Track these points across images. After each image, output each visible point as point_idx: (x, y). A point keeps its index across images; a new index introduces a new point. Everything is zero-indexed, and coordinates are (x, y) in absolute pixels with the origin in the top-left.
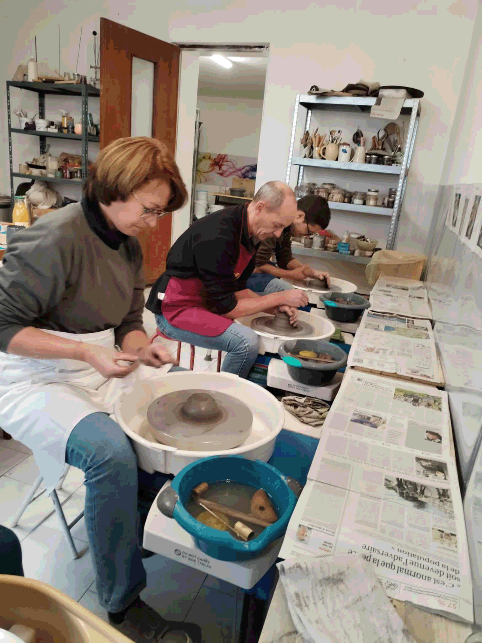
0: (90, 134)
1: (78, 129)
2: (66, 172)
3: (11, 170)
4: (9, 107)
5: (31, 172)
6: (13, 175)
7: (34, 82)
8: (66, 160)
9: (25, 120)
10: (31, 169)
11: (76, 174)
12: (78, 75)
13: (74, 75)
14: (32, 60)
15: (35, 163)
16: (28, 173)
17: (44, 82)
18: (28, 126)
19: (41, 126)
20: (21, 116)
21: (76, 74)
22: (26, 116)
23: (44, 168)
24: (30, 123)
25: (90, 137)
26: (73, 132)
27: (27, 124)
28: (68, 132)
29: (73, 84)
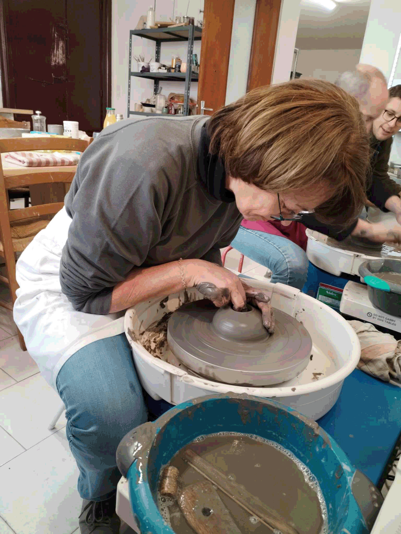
0: (193, 72)
1: (184, 68)
2: (171, 109)
3: (129, 109)
4: (130, 54)
5: (144, 110)
6: (129, 113)
7: (152, 29)
8: (172, 98)
9: (142, 64)
10: (143, 107)
11: (179, 111)
12: (187, 17)
13: (184, 17)
14: (151, 9)
15: (148, 103)
16: (141, 111)
17: (159, 27)
18: (144, 69)
19: (154, 68)
20: (139, 61)
21: (186, 17)
22: (143, 60)
23: (154, 106)
24: (146, 67)
25: (194, 74)
26: (179, 71)
27: (143, 67)
28: (175, 71)
29: (182, 26)
